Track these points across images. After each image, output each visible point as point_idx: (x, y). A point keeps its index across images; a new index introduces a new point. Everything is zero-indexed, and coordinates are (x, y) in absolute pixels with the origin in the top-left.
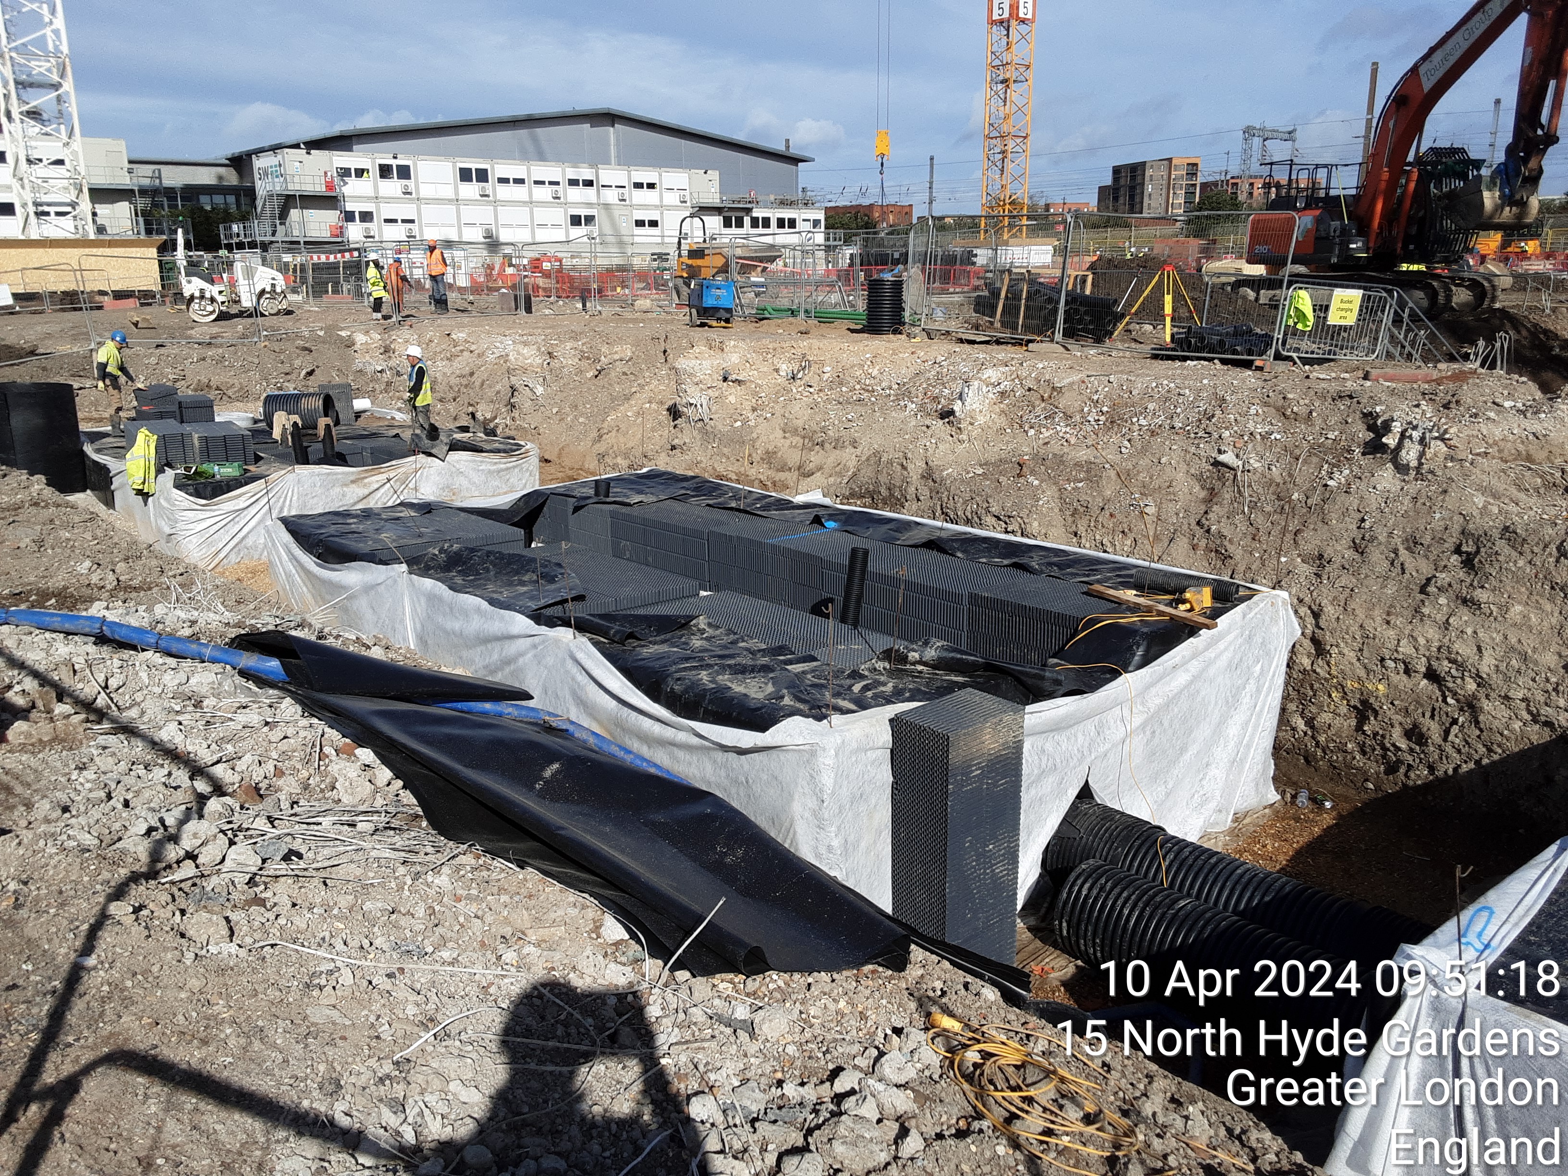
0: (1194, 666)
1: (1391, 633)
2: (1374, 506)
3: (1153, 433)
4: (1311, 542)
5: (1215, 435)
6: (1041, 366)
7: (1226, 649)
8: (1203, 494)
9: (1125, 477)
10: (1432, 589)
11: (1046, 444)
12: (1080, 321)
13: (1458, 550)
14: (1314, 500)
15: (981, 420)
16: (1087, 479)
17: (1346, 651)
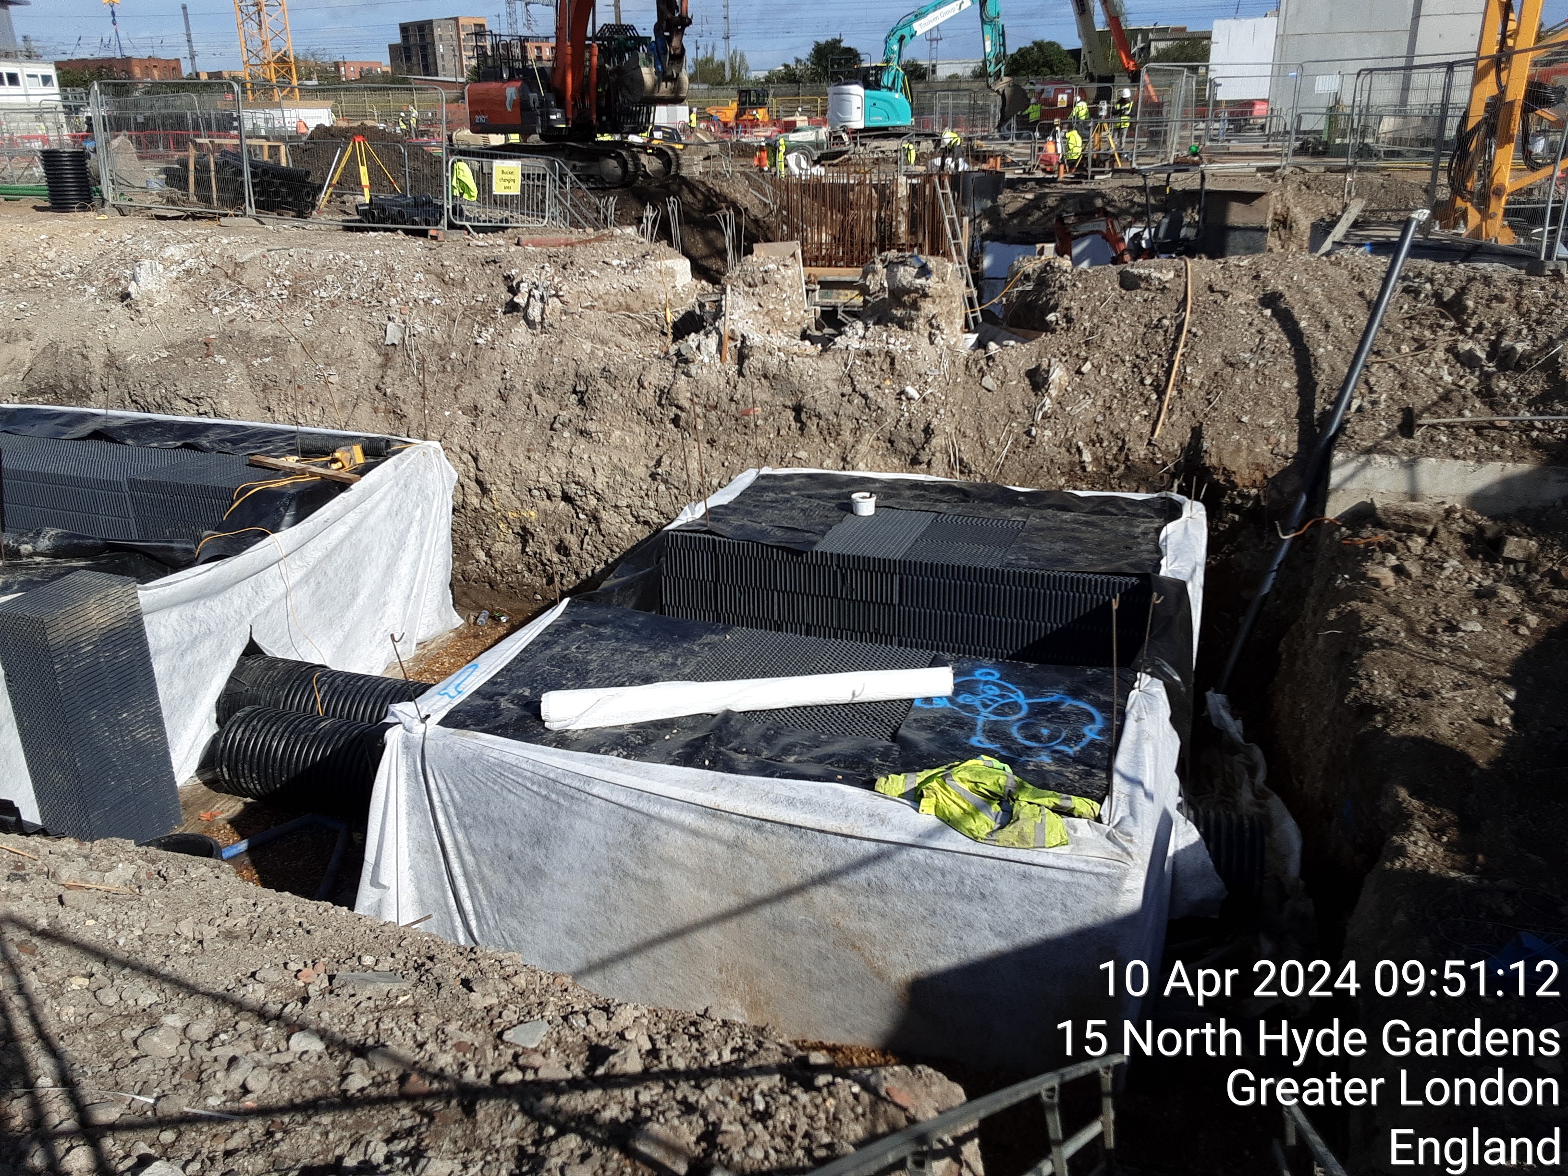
0: (351, 518)
1: (533, 466)
2: (513, 359)
3: (333, 305)
4: (468, 394)
5: (385, 303)
6: (225, 241)
7: (383, 499)
8: (380, 360)
9: (309, 349)
10: (557, 426)
11: (231, 321)
12: (277, 193)
13: (575, 392)
14: (469, 357)
15: (160, 301)
16: (274, 354)
17: (502, 487)
